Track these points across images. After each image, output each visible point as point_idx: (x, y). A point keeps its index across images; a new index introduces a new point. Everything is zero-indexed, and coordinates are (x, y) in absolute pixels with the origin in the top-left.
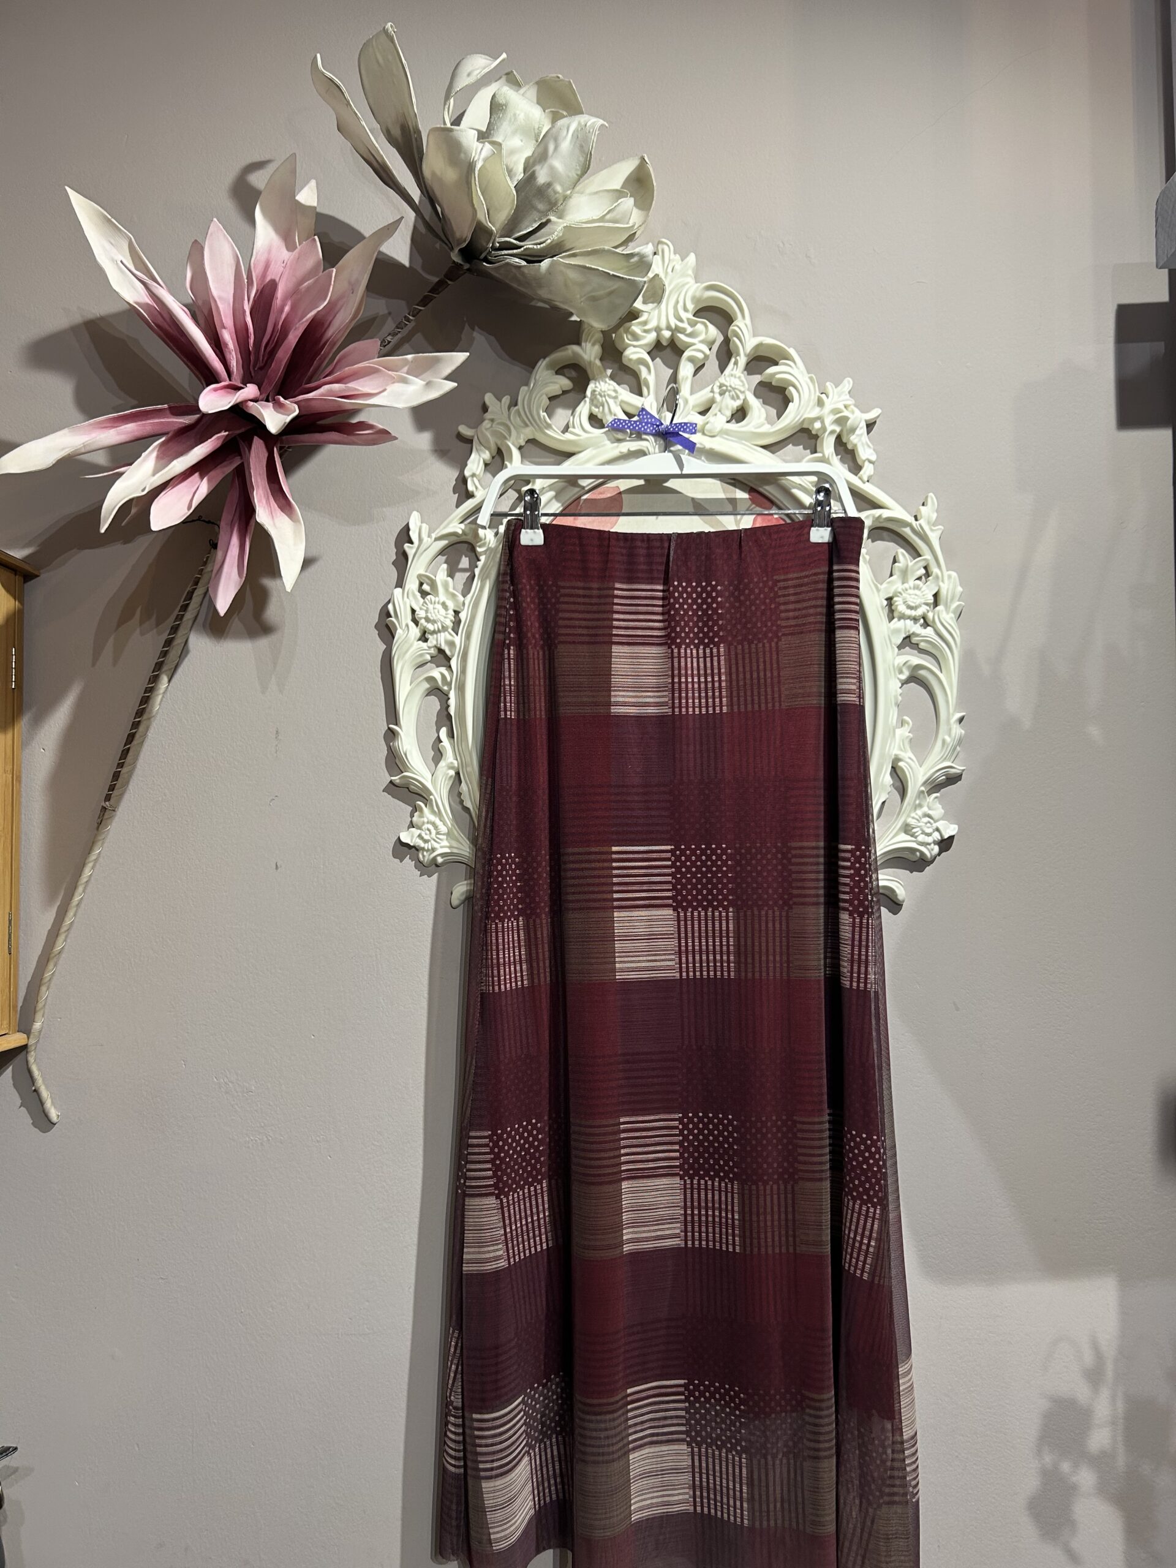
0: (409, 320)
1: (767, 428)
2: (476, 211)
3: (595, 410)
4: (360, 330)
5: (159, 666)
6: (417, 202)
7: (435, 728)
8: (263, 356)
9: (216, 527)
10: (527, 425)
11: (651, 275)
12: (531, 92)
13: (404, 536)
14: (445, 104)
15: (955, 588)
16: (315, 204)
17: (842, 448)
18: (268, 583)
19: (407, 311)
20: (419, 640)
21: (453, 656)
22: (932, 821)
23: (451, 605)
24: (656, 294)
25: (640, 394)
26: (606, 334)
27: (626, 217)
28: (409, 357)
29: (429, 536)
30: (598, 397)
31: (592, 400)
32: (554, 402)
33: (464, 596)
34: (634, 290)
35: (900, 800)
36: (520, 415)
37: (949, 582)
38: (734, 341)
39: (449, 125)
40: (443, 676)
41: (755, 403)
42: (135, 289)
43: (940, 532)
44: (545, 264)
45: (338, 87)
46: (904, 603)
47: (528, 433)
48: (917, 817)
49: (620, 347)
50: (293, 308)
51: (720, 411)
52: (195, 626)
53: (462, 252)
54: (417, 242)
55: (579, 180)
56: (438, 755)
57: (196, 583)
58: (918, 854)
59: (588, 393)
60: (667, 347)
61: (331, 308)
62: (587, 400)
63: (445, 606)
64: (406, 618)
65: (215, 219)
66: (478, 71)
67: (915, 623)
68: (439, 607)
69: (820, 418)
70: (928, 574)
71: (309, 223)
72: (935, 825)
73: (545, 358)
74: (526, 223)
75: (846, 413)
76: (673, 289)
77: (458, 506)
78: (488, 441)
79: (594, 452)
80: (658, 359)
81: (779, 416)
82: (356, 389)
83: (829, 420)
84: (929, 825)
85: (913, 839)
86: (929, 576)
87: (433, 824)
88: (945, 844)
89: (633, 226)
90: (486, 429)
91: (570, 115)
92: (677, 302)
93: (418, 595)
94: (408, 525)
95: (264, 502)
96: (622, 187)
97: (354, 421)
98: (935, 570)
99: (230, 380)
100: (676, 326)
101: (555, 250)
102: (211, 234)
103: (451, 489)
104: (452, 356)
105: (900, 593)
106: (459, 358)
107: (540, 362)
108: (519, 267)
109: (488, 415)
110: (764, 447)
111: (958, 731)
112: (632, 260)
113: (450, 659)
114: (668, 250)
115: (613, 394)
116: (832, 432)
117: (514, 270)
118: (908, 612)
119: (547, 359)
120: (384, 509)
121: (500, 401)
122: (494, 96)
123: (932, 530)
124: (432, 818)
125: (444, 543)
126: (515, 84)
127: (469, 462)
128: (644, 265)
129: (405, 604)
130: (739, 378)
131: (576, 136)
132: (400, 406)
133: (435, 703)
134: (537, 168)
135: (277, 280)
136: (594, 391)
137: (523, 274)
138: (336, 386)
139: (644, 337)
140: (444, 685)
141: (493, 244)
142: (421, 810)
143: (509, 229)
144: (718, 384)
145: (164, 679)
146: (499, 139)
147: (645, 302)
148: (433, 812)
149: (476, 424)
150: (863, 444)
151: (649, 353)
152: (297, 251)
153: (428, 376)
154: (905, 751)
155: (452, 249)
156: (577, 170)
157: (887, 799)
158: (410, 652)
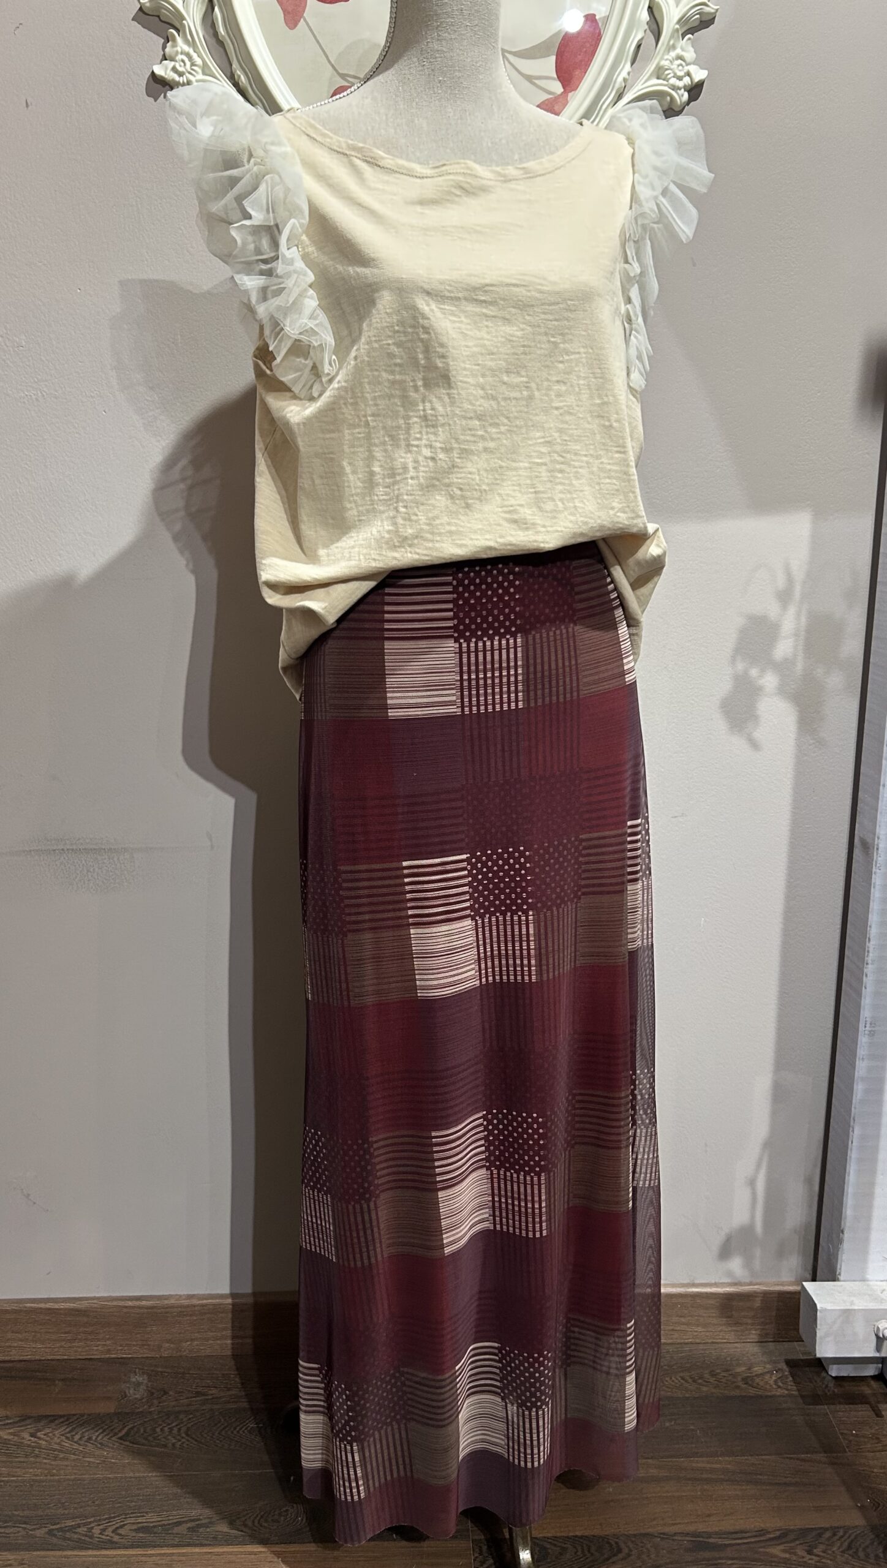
22: (684, 64)
35: (653, 42)
48: (670, 58)
58: (668, 98)
72: (686, 68)
84: (680, 68)
85: (665, 82)
87: (188, 55)
88: (695, 90)
124: (186, 48)
142: (174, 40)
148: (186, 41)
157: (642, 39)
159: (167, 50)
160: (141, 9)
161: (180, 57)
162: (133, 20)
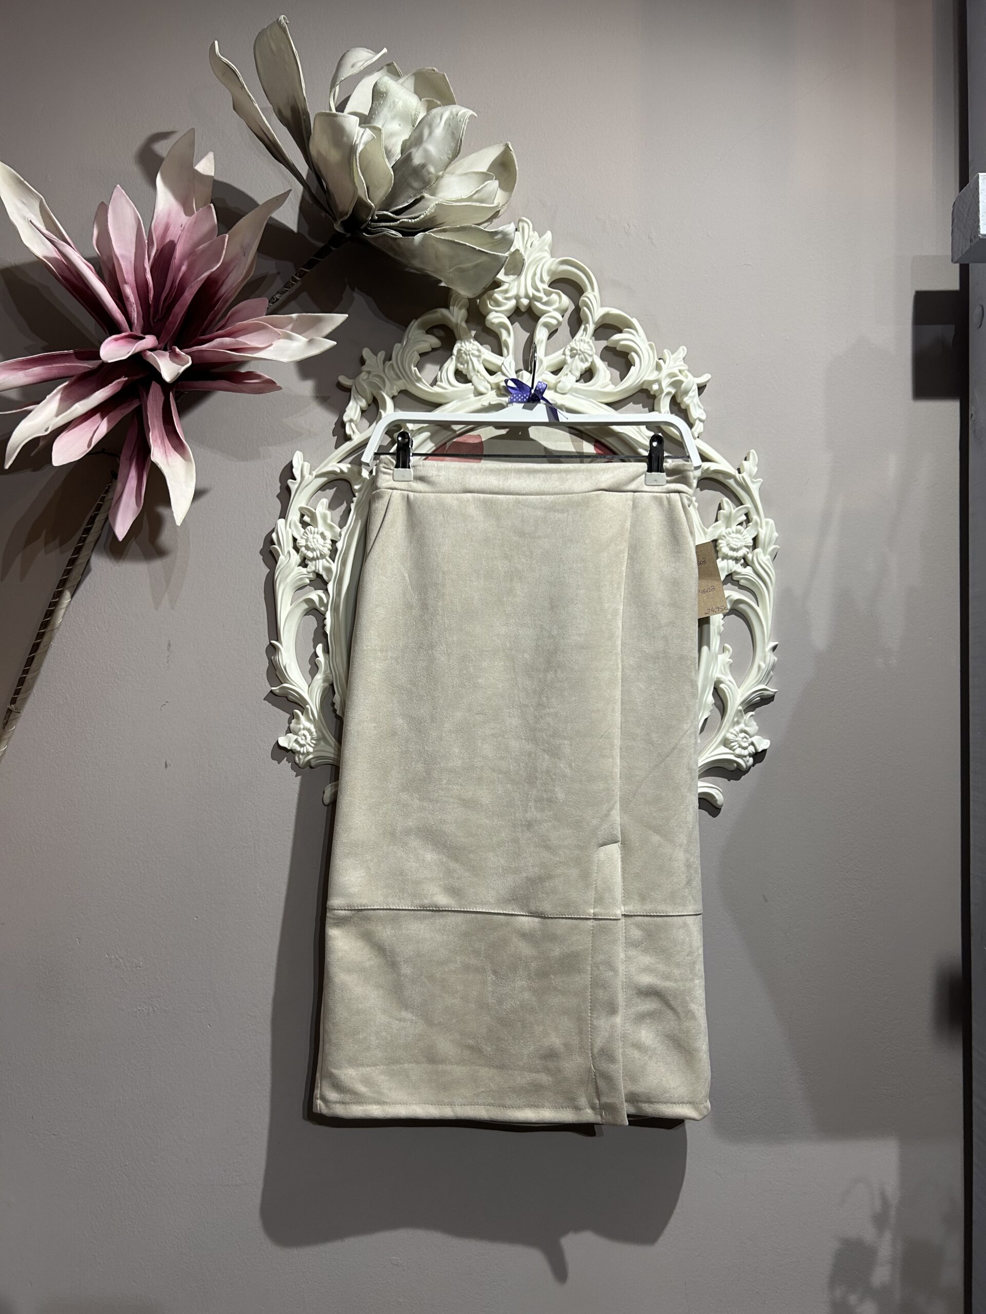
0: (296, 281)
1: (611, 388)
2: (357, 189)
3: (461, 367)
4: (250, 289)
5: (63, 583)
6: (305, 177)
7: (312, 644)
8: (162, 309)
9: (118, 459)
10: (400, 378)
11: (512, 249)
12: (410, 82)
13: (288, 472)
14: (331, 92)
15: (772, 532)
16: (213, 174)
17: (676, 408)
18: (162, 510)
19: (295, 273)
20: (299, 565)
21: (330, 581)
22: (748, 736)
23: (329, 535)
24: (516, 266)
25: (500, 354)
26: (472, 301)
27: (493, 196)
28: (294, 315)
29: (310, 473)
30: (464, 355)
31: (458, 358)
32: (424, 358)
33: (341, 527)
34: (498, 264)
35: (720, 717)
36: (394, 369)
37: (767, 528)
38: (584, 310)
39: (334, 111)
40: (321, 599)
41: (601, 365)
42: (44, 244)
43: (760, 483)
44: (419, 237)
45: (234, 72)
46: (727, 545)
47: (401, 385)
48: (735, 733)
49: (483, 312)
50: (190, 267)
51: (570, 371)
52: (96, 547)
53: (344, 224)
54: (304, 211)
55: (449, 163)
56: (314, 668)
57: (99, 508)
58: (735, 765)
59: (455, 351)
60: (525, 312)
61: (225, 268)
62: (454, 357)
63: (323, 536)
64: (288, 546)
65: (118, 186)
66: (361, 63)
67: (737, 563)
68: (318, 537)
69: (658, 381)
70: (748, 520)
71: (207, 191)
72: (750, 740)
73: (417, 319)
74: (402, 199)
75: (680, 377)
76: (532, 261)
77: (337, 447)
78: (364, 390)
79: (459, 404)
80: (517, 324)
81: (622, 377)
82: (246, 344)
83: (665, 383)
84: (745, 739)
85: (731, 752)
86: (749, 522)
87: (309, 731)
88: (758, 756)
89: (497, 207)
90: (363, 380)
91: (444, 105)
92: (535, 274)
93: (300, 525)
94: (291, 462)
95: (159, 441)
96: (489, 170)
97: (243, 370)
98: (755, 517)
99: (131, 331)
100: (533, 295)
101: (427, 225)
102: (115, 199)
103: (331, 432)
104: (332, 317)
105: (724, 536)
106: (339, 318)
107: (412, 323)
108: (395, 239)
109: (365, 368)
110: (608, 404)
111: (772, 658)
112: (496, 237)
113: (328, 583)
114: (527, 227)
115: (477, 353)
116: (668, 393)
117: (391, 241)
118: (731, 553)
119: (419, 320)
120: (270, 448)
121: (376, 355)
122: (375, 85)
123: (753, 482)
124: (307, 724)
125: (323, 480)
126: (395, 74)
127: (347, 409)
128: (505, 241)
129: (287, 533)
130: (588, 343)
131: (448, 123)
132: (285, 360)
133: (312, 622)
134: (413, 150)
135: (176, 241)
136: (459, 350)
137: (399, 245)
138: (227, 340)
139: (505, 304)
140: (321, 607)
141: (372, 217)
142: (298, 718)
143: (386, 205)
144: (570, 348)
145: (67, 594)
146: (379, 125)
147: (506, 274)
148: (309, 720)
149: (355, 375)
150: (694, 405)
151: (509, 318)
152: (194, 216)
153: (311, 333)
154: (726, 675)
155: (336, 220)
156: (448, 154)
157: (709, 716)
158: (291, 576)
159: (292, 725)
160: (271, 691)
161: (302, 732)
162: (264, 700)
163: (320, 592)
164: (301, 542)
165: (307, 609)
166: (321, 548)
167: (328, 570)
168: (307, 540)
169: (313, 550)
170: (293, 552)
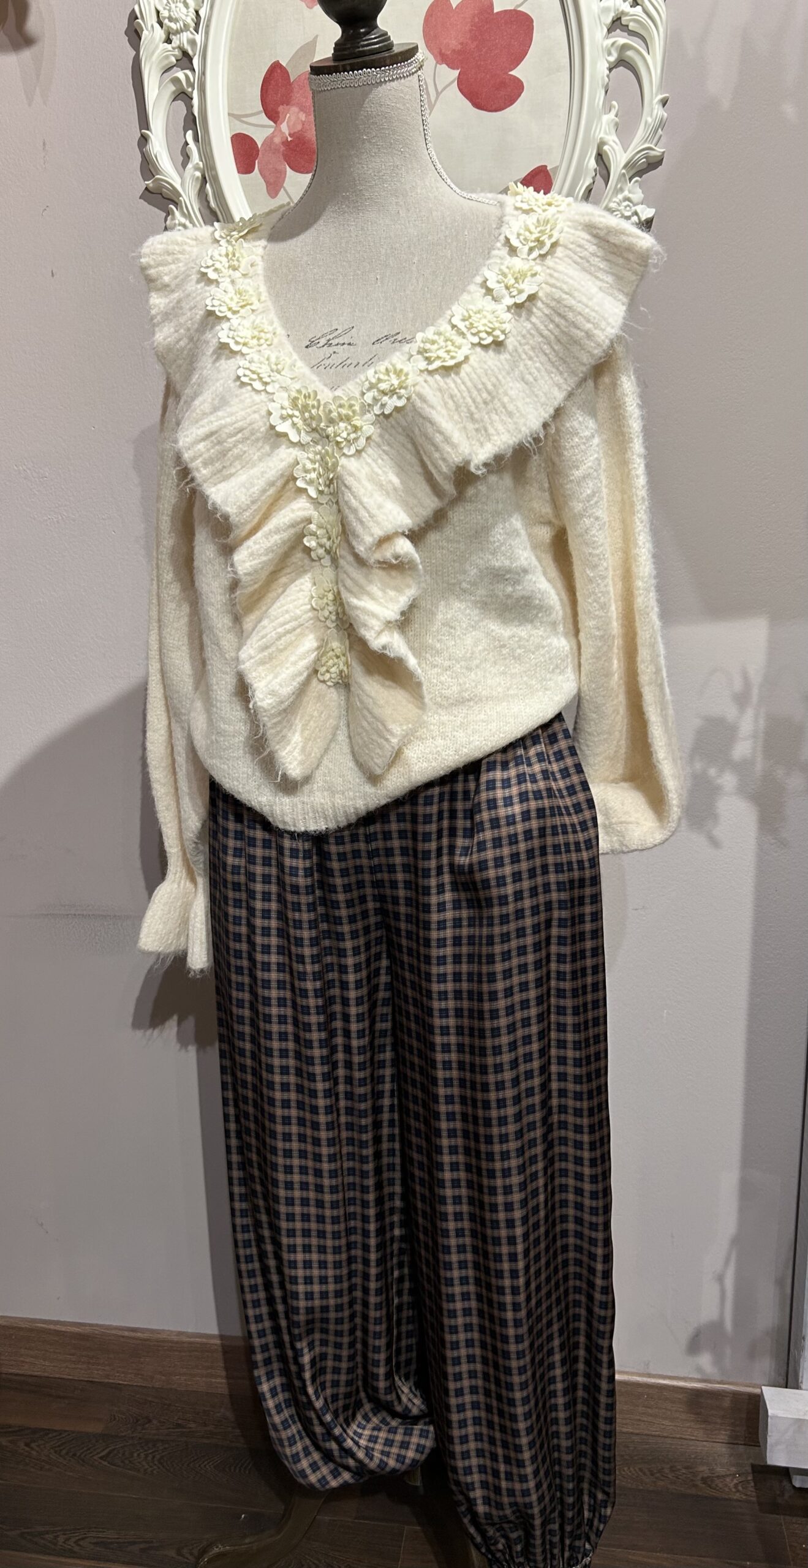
7: (182, 131)
20: (164, 41)
21: (195, 55)
22: (632, 204)
23: (192, 4)
35: (603, 184)
40: (187, 77)
48: (618, 201)
56: (186, 159)
63: (186, 5)
67: (624, 2)
68: (181, 5)
72: (634, 209)
84: (629, 208)
87: (184, 226)
111: (662, 112)
113: (193, 59)
124: (183, 220)
129: (149, 4)
133: (181, 107)
140: (188, 87)
142: (173, 214)
148: (183, 214)
154: (611, 136)
157: (592, 184)
158: (156, 54)
160: (146, 187)
161: (178, 228)
162: (141, 200)
163: (188, 72)
164: (165, 13)
165: (174, 92)
166: (184, 17)
167: (193, 43)
168: (169, 11)
169: (176, 21)
170: (157, 26)
